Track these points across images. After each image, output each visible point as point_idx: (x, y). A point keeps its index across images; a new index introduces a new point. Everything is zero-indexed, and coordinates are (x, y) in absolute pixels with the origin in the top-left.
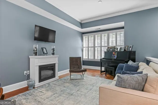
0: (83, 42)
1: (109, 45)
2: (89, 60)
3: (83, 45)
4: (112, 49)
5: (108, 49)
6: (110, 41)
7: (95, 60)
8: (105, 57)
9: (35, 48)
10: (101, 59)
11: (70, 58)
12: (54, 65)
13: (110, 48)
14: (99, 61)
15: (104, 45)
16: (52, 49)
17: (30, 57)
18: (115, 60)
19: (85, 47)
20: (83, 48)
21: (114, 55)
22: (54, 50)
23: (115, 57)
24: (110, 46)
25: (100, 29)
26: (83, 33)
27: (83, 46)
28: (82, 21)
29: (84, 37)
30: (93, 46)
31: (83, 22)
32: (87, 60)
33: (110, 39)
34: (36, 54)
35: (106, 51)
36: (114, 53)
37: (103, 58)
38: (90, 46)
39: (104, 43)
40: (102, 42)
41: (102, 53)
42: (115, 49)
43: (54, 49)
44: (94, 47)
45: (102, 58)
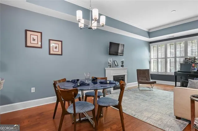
0: (151, 53)
1: (187, 55)
2: (160, 74)
3: (150, 56)
4: (191, 61)
5: (185, 60)
6: (188, 50)
7: (167, 74)
8: (181, 69)
9: (110, 61)
10: (175, 72)
11: (137, 70)
12: (123, 76)
13: (188, 59)
14: (173, 74)
15: (179, 55)
16: (121, 62)
17: (106, 68)
18: (195, 72)
19: (152, 59)
20: (151, 60)
21: (194, 67)
22: (123, 63)
23: (194, 69)
24: (189, 57)
25: (173, 36)
26: (151, 43)
27: (151, 58)
28: (150, 29)
29: (152, 47)
30: (164, 56)
31: (151, 31)
32: (157, 73)
33: (188, 48)
34: (110, 66)
35: (182, 62)
36: (193, 65)
37: (179, 71)
38: (160, 57)
39: (179, 53)
40: (177, 52)
41: (177, 65)
42: (196, 60)
43: (123, 61)
44: (166, 58)
45: (177, 71)
